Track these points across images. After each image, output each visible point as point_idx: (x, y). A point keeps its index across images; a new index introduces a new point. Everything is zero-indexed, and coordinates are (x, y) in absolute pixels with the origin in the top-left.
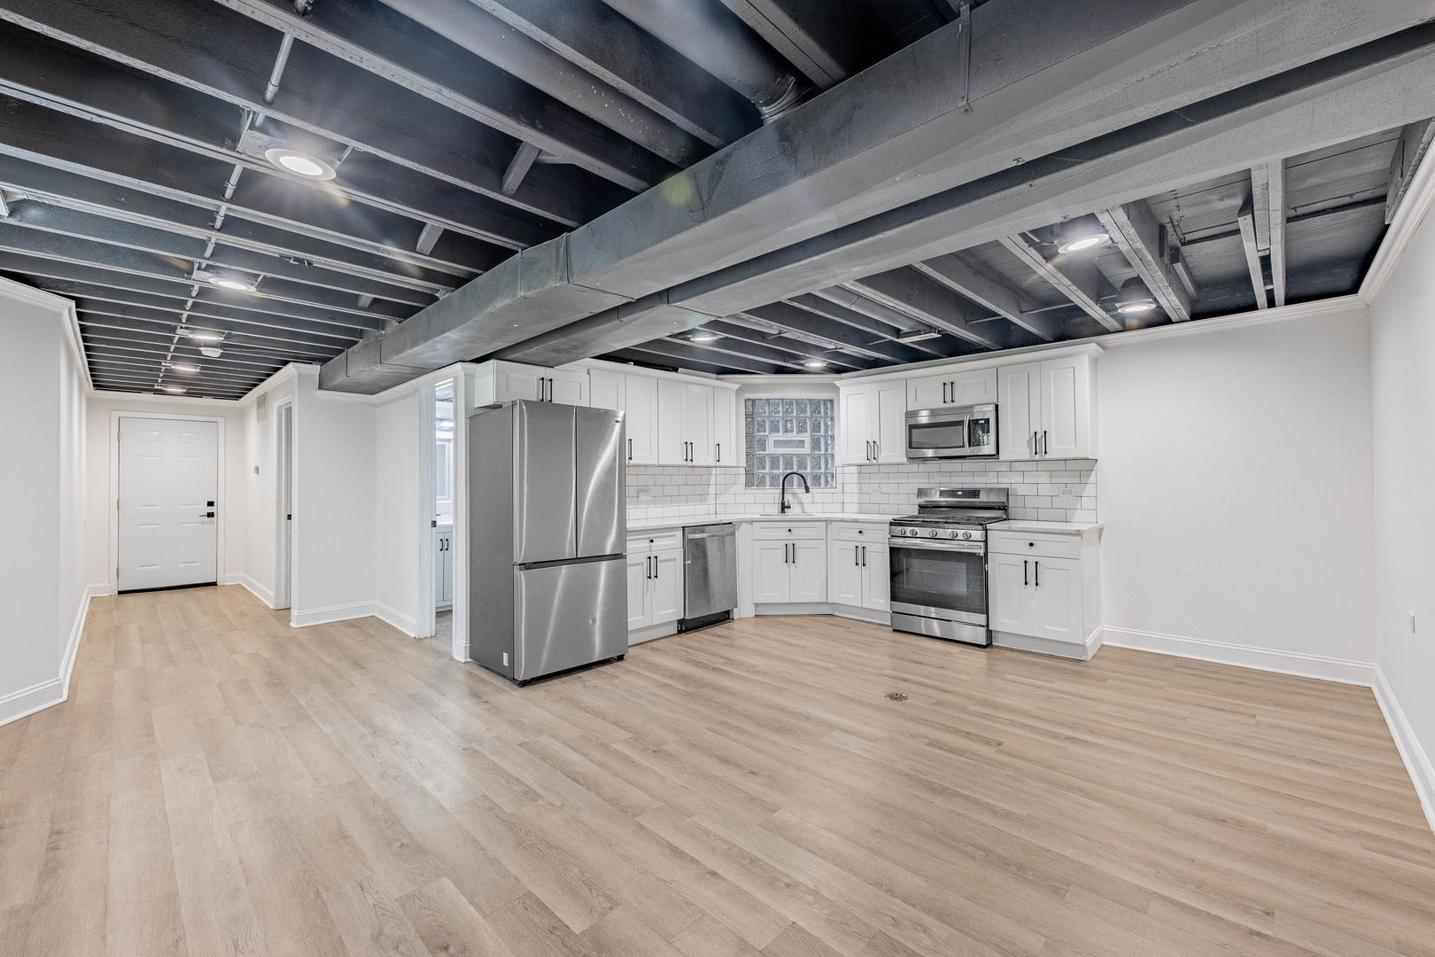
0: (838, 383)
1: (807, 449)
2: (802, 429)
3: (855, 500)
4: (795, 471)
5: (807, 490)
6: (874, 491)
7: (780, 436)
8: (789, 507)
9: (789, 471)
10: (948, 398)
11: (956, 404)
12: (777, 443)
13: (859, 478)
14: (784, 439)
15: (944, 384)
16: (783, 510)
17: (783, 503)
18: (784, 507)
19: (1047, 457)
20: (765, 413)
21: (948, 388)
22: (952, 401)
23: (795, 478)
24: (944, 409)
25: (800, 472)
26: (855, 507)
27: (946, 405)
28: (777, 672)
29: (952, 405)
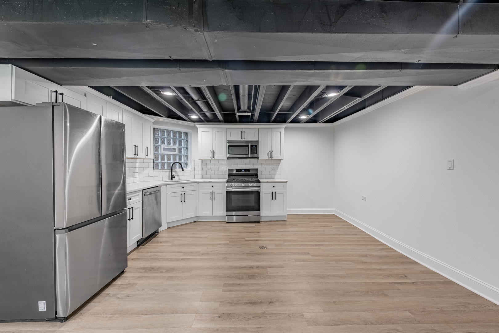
0: (198, 126)
1: (177, 152)
2: (175, 144)
3: (200, 174)
4: (177, 161)
5: (183, 170)
6: (208, 170)
7: (166, 146)
8: (174, 177)
9: (175, 162)
10: (243, 137)
11: (245, 139)
12: (164, 149)
13: (202, 165)
14: (167, 147)
15: (241, 132)
16: (172, 179)
17: (172, 176)
18: (172, 177)
19: (273, 159)
20: (158, 135)
21: (243, 133)
22: (244, 138)
23: (177, 165)
24: (240, 141)
25: (180, 162)
26: (200, 177)
27: (242, 140)
28: (212, 252)
29: (244, 140)
